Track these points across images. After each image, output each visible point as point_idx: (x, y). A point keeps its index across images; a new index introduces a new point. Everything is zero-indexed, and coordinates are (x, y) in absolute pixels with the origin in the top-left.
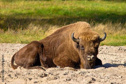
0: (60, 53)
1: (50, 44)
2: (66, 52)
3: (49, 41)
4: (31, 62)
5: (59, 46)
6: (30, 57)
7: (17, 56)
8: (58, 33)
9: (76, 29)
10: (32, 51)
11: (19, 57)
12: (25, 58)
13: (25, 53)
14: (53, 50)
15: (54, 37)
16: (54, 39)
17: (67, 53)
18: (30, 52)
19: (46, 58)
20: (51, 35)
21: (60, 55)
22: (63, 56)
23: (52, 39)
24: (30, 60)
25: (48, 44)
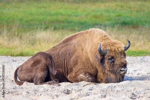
0: (74, 66)
1: (59, 55)
2: (80, 65)
3: (57, 51)
4: (42, 76)
5: (72, 59)
6: (39, 71)
7: (21, 70)
8: (67, 42)
9: (89, 38)
10: (39, 64)
11: (24, 72)
12: (33, 72)
13: (31, 67)
14: (65, 63)
15: (63, 47)
16: (63, 49)
17: (82, 65)
18: (38, 66)
19: (56, 72)
20: (59, 45)
21: (74, 69)
22: (78, 70)
23: (60, 50)
24: (40, 74)
25: (57, 56)
